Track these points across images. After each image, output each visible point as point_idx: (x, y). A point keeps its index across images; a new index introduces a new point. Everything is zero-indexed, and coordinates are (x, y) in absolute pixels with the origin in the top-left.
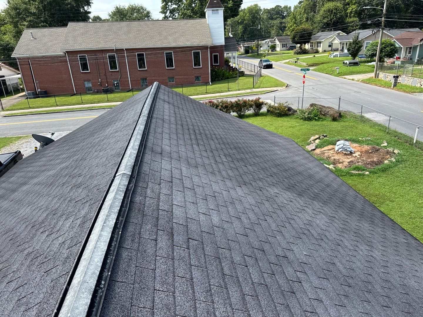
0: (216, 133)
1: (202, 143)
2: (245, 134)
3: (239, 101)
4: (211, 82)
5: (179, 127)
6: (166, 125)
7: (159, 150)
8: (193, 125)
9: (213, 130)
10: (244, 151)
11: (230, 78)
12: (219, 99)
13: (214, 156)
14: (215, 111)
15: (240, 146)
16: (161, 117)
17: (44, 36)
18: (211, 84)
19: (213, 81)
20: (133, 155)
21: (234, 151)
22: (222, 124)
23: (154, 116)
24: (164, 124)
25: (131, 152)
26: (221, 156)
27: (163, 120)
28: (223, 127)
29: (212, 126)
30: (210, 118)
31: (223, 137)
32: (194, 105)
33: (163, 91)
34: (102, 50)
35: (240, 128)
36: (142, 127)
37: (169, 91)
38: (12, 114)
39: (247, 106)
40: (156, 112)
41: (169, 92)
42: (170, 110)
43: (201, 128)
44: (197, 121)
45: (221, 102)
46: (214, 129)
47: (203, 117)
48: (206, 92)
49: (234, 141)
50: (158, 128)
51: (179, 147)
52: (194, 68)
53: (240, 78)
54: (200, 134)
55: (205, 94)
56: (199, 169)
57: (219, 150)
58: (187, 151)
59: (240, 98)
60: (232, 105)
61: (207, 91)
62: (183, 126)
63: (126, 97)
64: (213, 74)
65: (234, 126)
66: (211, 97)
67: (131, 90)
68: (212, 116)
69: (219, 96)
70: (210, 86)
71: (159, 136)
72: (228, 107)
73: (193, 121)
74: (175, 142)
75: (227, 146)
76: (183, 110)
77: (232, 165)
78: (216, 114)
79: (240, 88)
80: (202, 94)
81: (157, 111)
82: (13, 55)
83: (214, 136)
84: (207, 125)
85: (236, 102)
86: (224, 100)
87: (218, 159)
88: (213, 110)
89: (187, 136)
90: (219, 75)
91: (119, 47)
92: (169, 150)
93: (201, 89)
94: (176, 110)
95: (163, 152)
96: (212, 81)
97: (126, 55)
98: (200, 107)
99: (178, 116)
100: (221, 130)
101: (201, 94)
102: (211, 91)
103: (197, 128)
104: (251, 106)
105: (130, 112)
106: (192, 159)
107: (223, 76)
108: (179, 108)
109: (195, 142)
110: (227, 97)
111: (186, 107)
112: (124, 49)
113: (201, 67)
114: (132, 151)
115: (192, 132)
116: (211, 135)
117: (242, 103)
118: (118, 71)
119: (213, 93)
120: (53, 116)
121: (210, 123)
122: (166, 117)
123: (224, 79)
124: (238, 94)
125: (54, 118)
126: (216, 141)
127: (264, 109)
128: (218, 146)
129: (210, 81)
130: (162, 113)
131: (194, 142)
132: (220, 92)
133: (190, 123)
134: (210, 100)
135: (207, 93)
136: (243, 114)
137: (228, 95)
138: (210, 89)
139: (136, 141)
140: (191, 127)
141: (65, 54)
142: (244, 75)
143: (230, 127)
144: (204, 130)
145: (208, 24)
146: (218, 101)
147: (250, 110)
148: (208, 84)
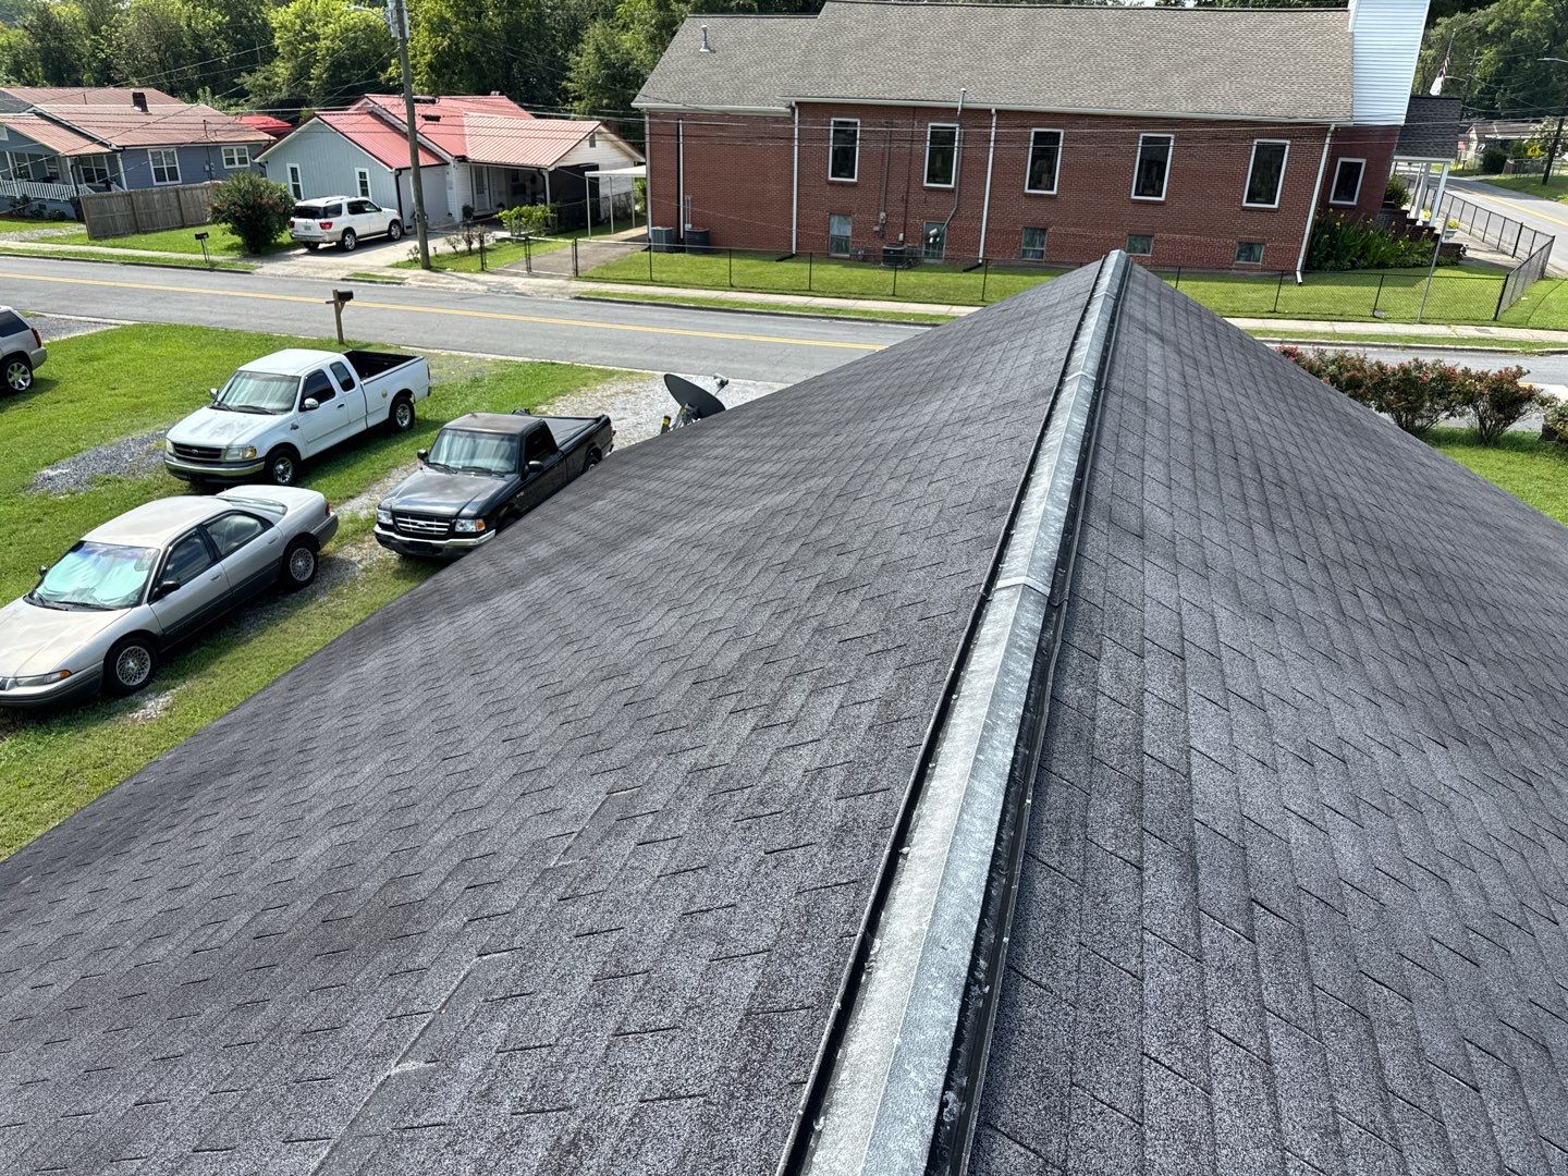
0: (1340, 490)
1: (1287, 525)
2: (1454, 518)
3: (1419, 367)
4: (1303, 273)
5: (1202, 440)
6: (1155, 427)
7: (1133, 522)
8: (1251, 443)
9: (1326, 479)
10: (1453, 592)
11: (1392, 267)
12: (1325, 344)
13: (1331, 588)
14: (1331, 396)
15: (1438, 567)
16: (1135, 390)
17: (740, 42)
18: (1300, 280)
19: (1314, 268)
20: (1052, 523)
21: (1414, 585)
22: (1361, 457)
23: (1115, 382)
24: (1149, 420)
25: (1045, 511)
26: (1360, 592)
27: (1144, 404)
28: (1365, 474)
29: (1321, 459)
30: (1313, 425)
31: (1366, 512)
32: (1252, 361)
33: (1140, 290)
34: (915, 108)
35: (1431, 488)
36: (1080, 422)
37: (1159, 289)
38: (600, 294)
39: (1450, 393)
40: (1119, 370)
41: (1160, 295)
42: (1169, 370)
43: (1281, 460)
44: (1266, 429)
45: (1333, 362)
46: (1329, 473)
47: (1286, 415)
48: (1272, 309)
49: (1410, 541)
50: (1126, 432)
51: (1204, 526)
52: (1245, 209)
53: (1440, 272)
54: (1280, 484)
55: (1265, 315)
56: (1278, 627)
57: (1354, 569)
58: (1233, 546)
59: (1428, 359)
60: (1384, 381)
61: (1279, 308)
62: (1213, 440)
63: (957, 289)
64: (1319, 241)
65: (1408, 477)
66: (1291, 334)
67: (980, 265)
68: (1320, 420)
69: (1326, 333)
70: (1296, 288)
71: (1132, 467)
72: (1359, 387)
73: (1253, 425)
74: (1186, 501)
75: (1385, 557)
76: (1212, 374)
77: (1405, 644)
78: (1335, 411)
79: (1428, 312)
80: (1254, 314)
81: (1123, 363)
82: (637, 99)
83: (1331, 503)
84: (1306, 454)
85: (1406, 371)
86: (1352, 352)
87: (1348, 603)
88: (1321, 392)
89: (1230, 486)
90: (1347, 249)
91: (978, 100)
92: (1169, 529)
93: (1254, 295)
94: (1190, 371)
95: (1147, 532)
96: (1306, 270)
97: (993, 134)
98: (1275, 372)
99: (1198, 395)
100: (1359, 483)
101: (1249, 314)
102: (1295, 307)
103: (1267, 459)
104: (1470, 399)
105: (1015, 353)
106: (1253, 583)
107: (1363, 254)
108: (1196, 362)
109: (1258, 515)
110: (1362, 341)
111: (1221, 365)
112: (993, 111)
113: (1276, 206)
114: (1050, 508)
115: (1248, 471)
116: (1320, 496)
117: (1433, 380)
118: (953, 190)
119: (1304, 316)
120: (714, 322)
121: (1313, 445)
122: (1155, 395)
123: (1365, 268)
124: (1418, 338)
125: (716, 328)
126: (1340, 525)
127: (1530, 423)
128: (1349, 548)
129: (1298, 268)
130: (1139, 375)
131: (1256, 513)
132: (1334, 317)
133: (1240, 434)
134: (1281, 342)
135: (1274, 314)
136: (1421, 427)
137: (1368, 337)
138: (1291, 299)
139: (1061, 472)
140: (1245, 450)
141: (793, 109)
142: (1460, 262)
143: (1393, 477)
144: (1292, 470)
145: (1352, 33)
146: (1323, 353)
147: (1462, 415)
148: (1288, 278)
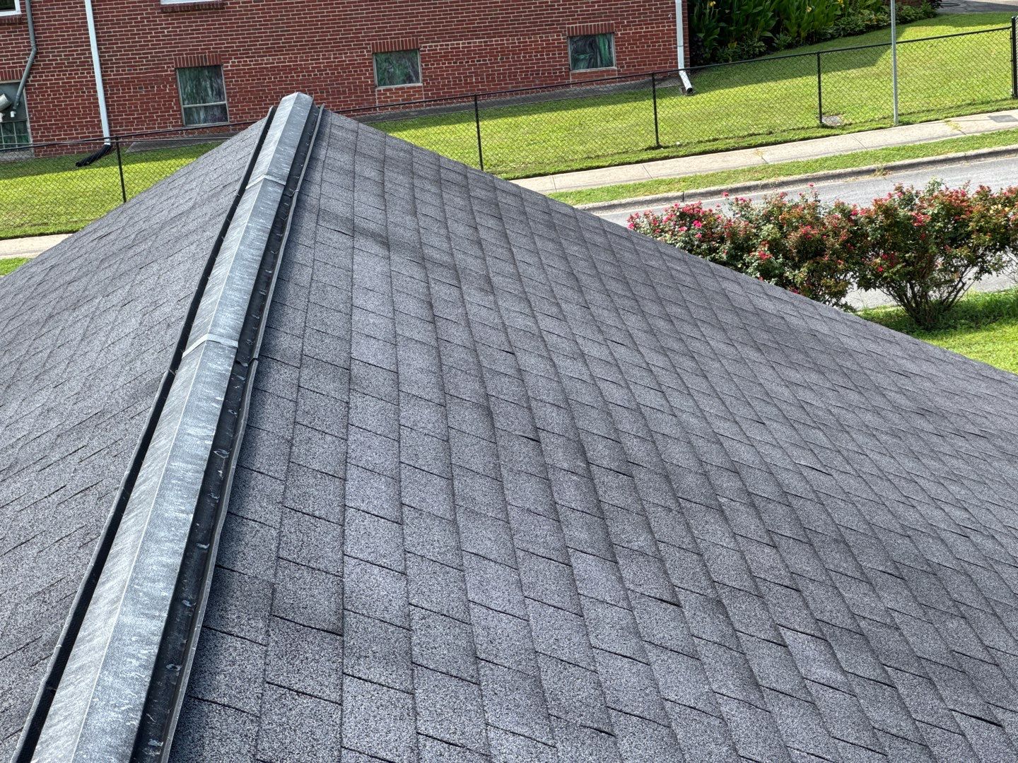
0: (745, 455)
1: (641, 541)
2: (967, 458)
3: (908, 200)
4: (691, 73)
5: (467, 419)
6: (368, 412)
7: (322, 606)
8: (567, 404)
9: (717, 439)
10: (968, 596)
11: (833, 37)
12: (749, 189)
13: (732, 642)
14: (725, 284)
15: (937, 555)
16: (330, 350)
18: (688, 85)
19: (707, 62)
20: (131, 649)
21: (893, 598)
22: (789, 384)
23: (286, 342)
24: (356, 400)
25: (119, 628)
26: (788, 636)
27: (347, 375)
28: (795, 413)
29: (711, 407)
30: (696, 345)
31: (795, 485)
32: (573, 249)
33: (343, 159)
35: (923, 413)
36: (201, 432)
37: (383, 152)
39: (968, 235)
40: (293, 317)
41: (383, 163)
42: (398, 298)
43: (627, 423)
44: (599, 371)
45: (767, 218)
46: (724, 427)
47: (641, 337)
48: (654, 143)
49: (881, 518)
50: (307, 433)
51: (472, 580)
53: (911, 32)
54: (627, 467)
55: (645, 156)
56: (624, 744)
57: (775, 595)
58: (532, 607)
59: (918, 183)
60: (857, 236)
61: (664, 140)
62: (489, 414)
64: (701, 15)
65: (878, 401)
66: (694, 180)
67: (106, 150)
68: (706, 330)
69: (752, 170)
70: (685, 99)
71: (321, 497)
72: (820, 253)
73: (570, 368)
74: (435, 540)
75: (835, 558)
76: (489, 287)
77: (882, 715)
78: (737, 311)
79: (910, 103)
80: (625, 158)
81: (301, 304)
83: (727, 483)
84: (677, 400)
85: (888, 211)
86: (793, 195)
87: (766, 664)
88: (710, 283)
89: (525, 493)
90: (751, 19)
92: (397, 603)
93: (618, 124)
94: (443, 292)
95: (351, 619)
96: (694, 65)
98: (618, 263)
99: (457, 335)
100: (782, 433)
101: (617, 159)
102: (691, 133)
103: (599, 427)
104: (1004, 238)
106: (572, 670)
107: (779, 23)
108: (457, 274)
109: (584, 536)
110: (814, 174)
111: (509, 269)
114: (128, 620)
115: (560, 456)
116: (705, 474)
117: (935, 218)
119: (709, 146)
121: (695, 382)
122: (367, 351)
123: (789, 46)
124: (901, 150)
126: (745, 520)
128: (764, 558)
129: (681, 65)
130: (336, 320)
131: (578, 533)
132: (759, 140)
133: (545, 391)
134: (683, 198)
135: (658, 151)
137: (822, 162)
138: (680, 120)
139: (157, 542)
140: (554, 419)
142: (940, 10)
143: (850, 408)
144: (650, 437)
146: (746, 206)
148: (668, 84)
